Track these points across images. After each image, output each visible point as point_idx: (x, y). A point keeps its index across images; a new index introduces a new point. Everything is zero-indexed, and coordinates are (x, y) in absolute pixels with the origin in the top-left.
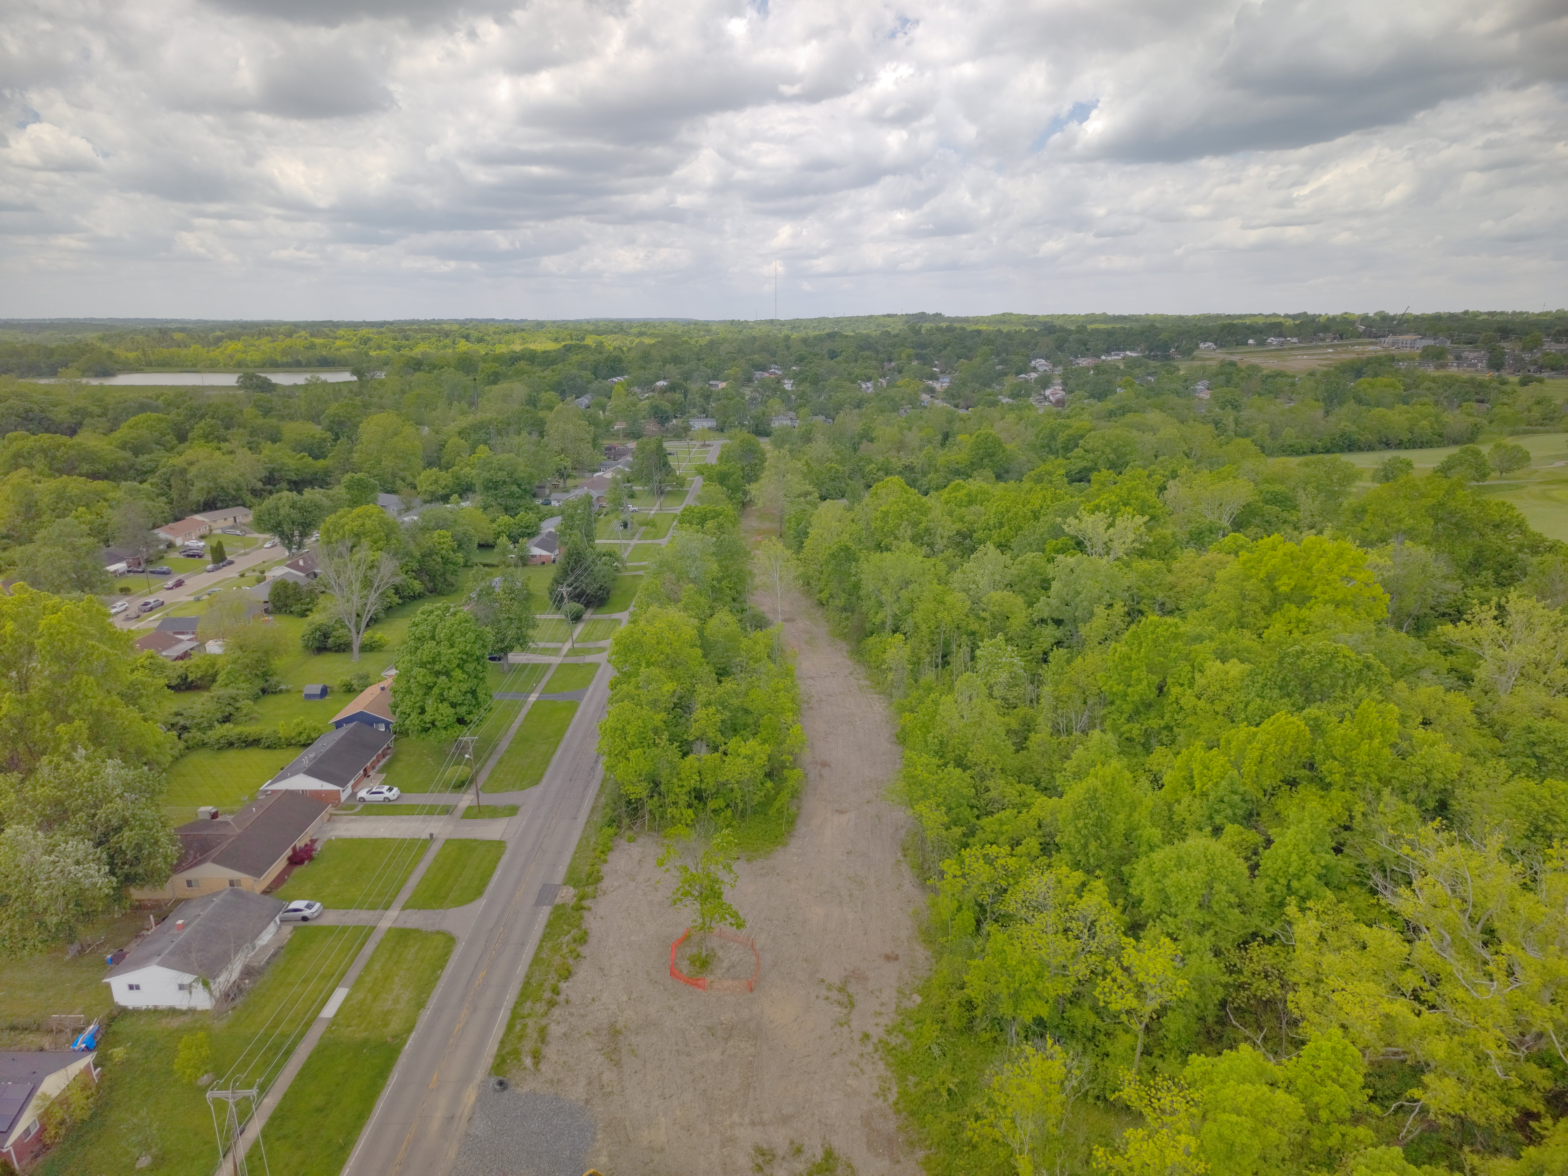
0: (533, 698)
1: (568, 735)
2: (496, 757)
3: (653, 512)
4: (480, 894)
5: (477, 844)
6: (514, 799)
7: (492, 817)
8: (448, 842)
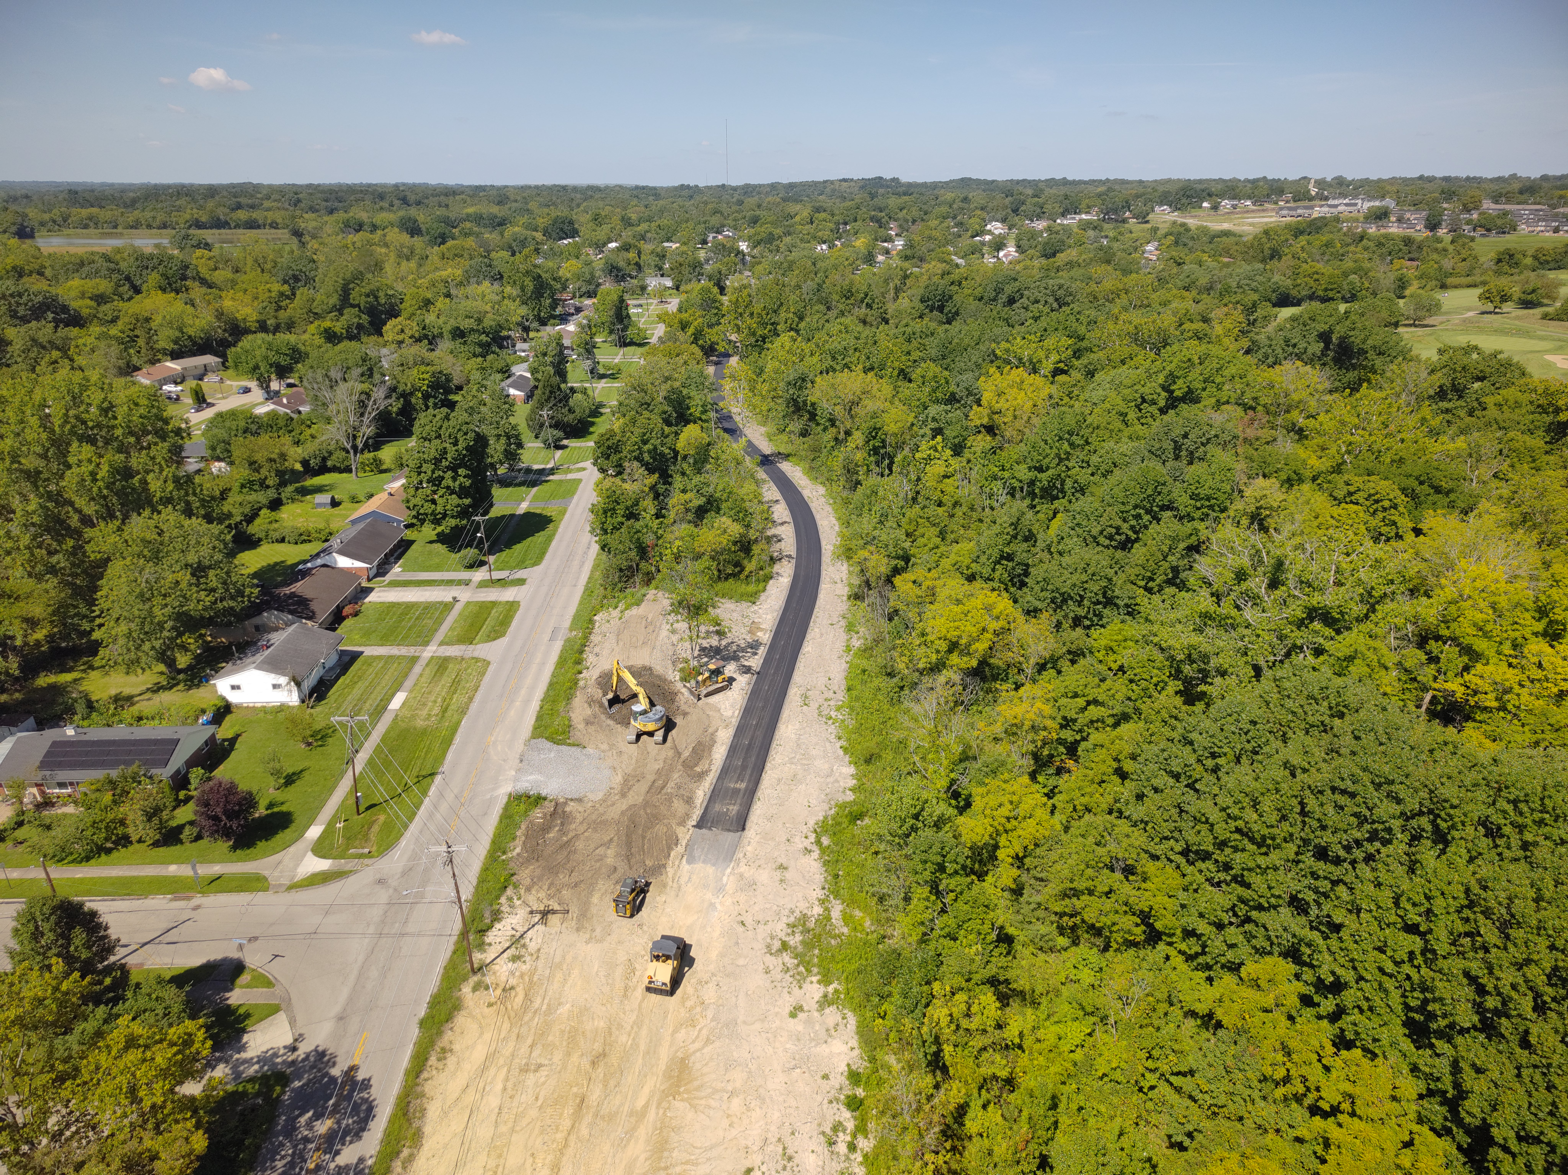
0: (524, 505)
1: (560, 530)
2: (499, 547)
3: (616, 360)
4: (503, 634)
5: (494, 604)
6: (520, 574)
7: (503, 586)
8: (468, 603)
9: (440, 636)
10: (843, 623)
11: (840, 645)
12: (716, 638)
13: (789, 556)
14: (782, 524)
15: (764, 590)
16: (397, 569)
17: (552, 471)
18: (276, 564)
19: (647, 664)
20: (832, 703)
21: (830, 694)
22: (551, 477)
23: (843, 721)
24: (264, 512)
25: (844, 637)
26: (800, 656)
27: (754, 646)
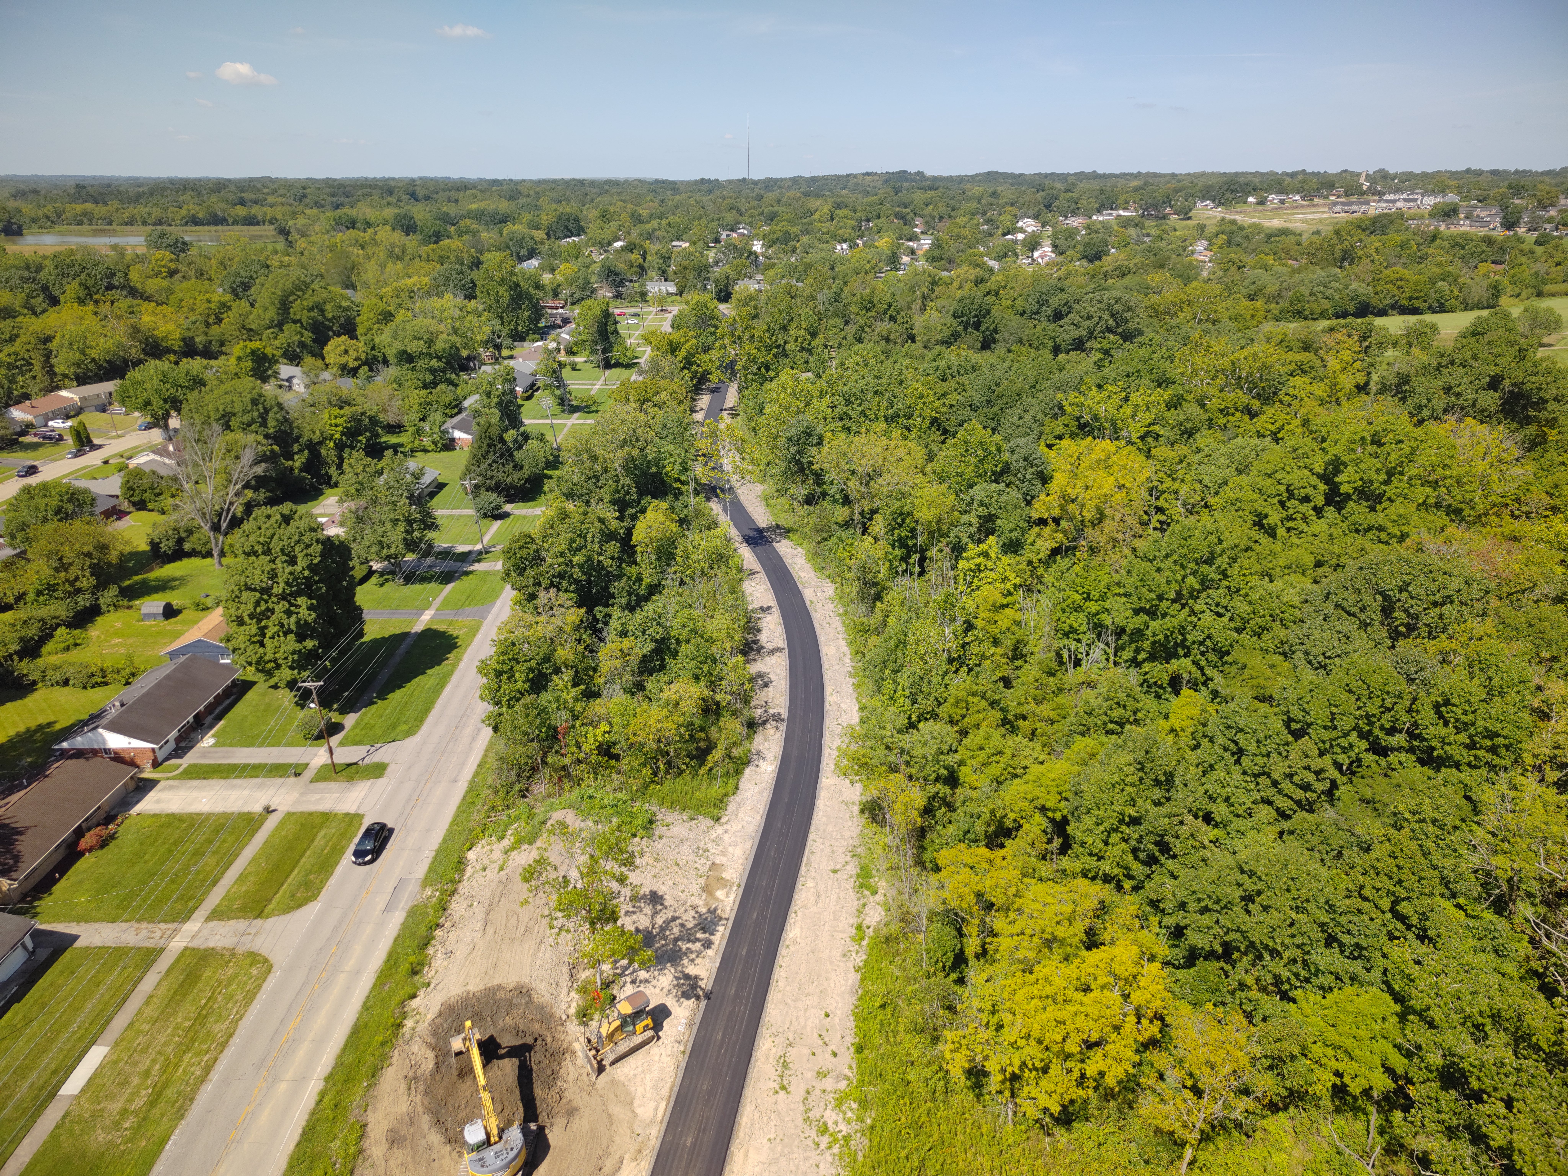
0: (427, 616)
1: (462, 665)
2: (369, 696)
3: (596, 387)
4: (314, 897)
5: (326, 817)
6: (384, 754)
7: (351, 779)
8: (289, 814)
9: (215, 897)
10: (852, 869)
11: (847, 922)
12: (648, 910)
13: (777, 718)
14: (773, 652)
15: (737, 788)
16: (208, 741)
17: (479, 556)
18: (40, 727)
19: (525, 980)
20: (829, 1083)
21: (825, 1060)
22: (476, 567)
23: (847, 1138)
24: (61, 631)
25: (853, 903)
26: (782, 951)
27: (707, 924)
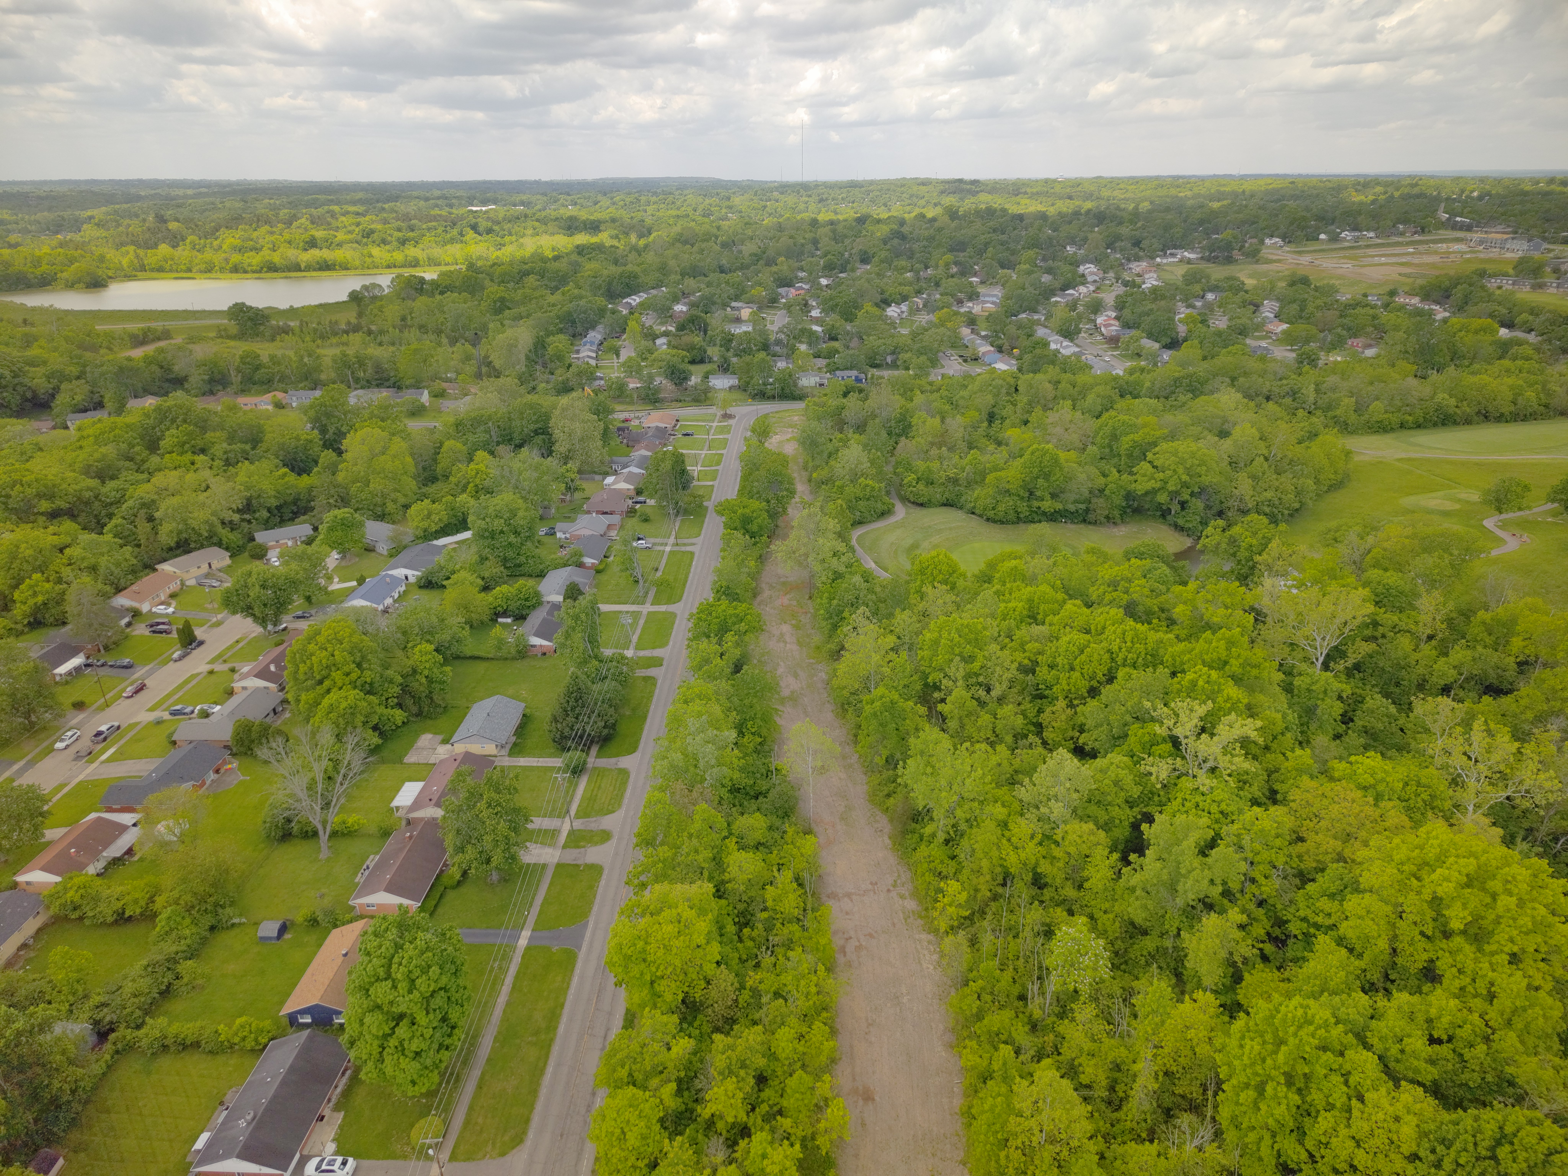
0: (523, 942)
1: (561, 1029)
2: (476, 1073)
3: (668, 549)
